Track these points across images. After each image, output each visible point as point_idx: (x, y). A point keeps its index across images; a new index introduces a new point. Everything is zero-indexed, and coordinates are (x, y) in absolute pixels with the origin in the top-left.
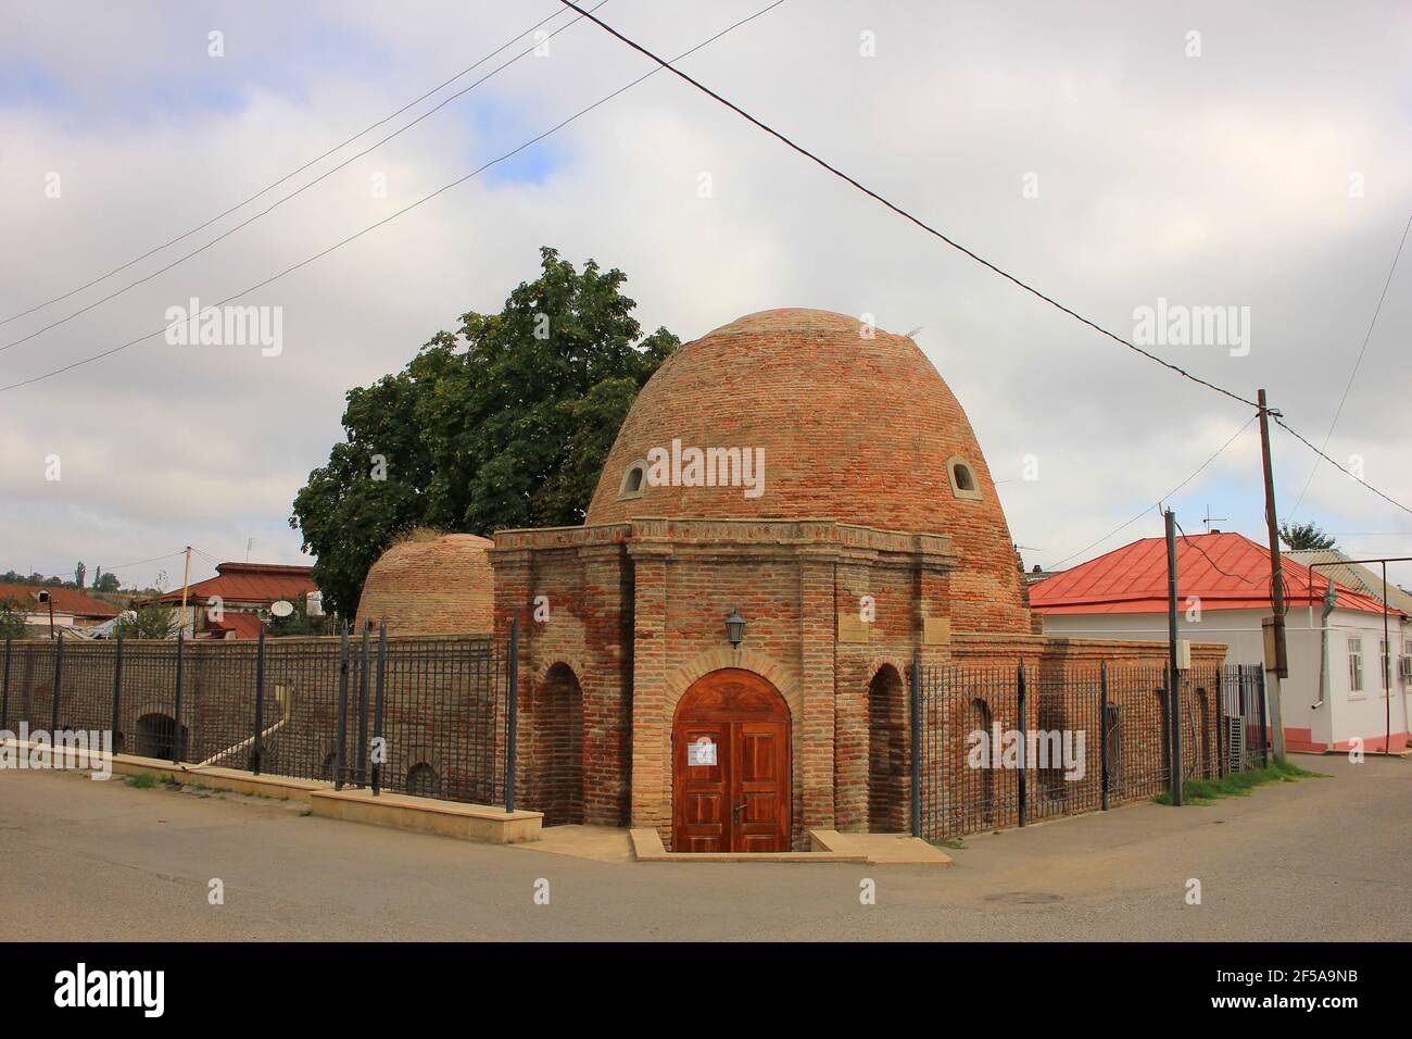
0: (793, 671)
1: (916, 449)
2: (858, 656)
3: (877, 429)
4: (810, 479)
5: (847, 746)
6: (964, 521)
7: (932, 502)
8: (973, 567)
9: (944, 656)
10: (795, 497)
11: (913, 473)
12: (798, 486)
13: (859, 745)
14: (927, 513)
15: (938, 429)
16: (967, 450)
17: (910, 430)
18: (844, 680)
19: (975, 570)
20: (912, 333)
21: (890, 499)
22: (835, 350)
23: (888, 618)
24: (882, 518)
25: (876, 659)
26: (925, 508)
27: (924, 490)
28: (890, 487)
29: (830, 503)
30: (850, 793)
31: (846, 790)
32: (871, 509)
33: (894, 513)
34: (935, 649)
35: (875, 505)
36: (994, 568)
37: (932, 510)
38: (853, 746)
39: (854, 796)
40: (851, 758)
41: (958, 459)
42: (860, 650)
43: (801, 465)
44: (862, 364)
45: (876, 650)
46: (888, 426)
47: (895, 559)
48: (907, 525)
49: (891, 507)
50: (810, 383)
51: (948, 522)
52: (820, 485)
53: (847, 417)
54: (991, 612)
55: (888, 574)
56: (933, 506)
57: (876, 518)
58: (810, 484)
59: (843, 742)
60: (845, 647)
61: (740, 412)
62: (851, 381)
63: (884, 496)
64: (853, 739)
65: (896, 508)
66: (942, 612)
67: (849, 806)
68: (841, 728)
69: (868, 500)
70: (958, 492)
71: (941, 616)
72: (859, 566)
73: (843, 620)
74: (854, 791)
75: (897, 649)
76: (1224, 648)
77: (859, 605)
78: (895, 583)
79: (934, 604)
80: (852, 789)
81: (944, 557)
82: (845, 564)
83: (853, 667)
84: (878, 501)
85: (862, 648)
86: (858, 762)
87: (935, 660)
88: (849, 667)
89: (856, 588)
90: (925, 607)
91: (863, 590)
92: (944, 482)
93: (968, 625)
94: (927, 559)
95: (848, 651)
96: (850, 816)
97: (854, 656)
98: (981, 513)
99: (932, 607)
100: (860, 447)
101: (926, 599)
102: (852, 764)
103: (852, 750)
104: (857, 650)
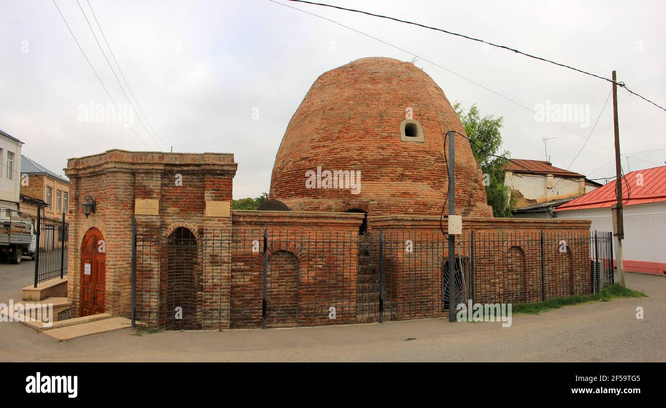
1: (382, 117)
2: (151, 222)
3: (361, 109)
4: (323, 138)
5: (142, 271)
6: (406, 154)
7: (384, 144)
8: (409, 179)
9: (225, 224)
10: (314, 148)
11: (376, 129)
12: (317, 142)
13: (152, 271)
14: (380, 150)
15: (399, 105)
16: (420, 115)
17: (380, 107)
18: (141, 235)
19: (411, 180)
21: (360, 144)
22: (355, 73)
24: (352, 155)
25: (172, 224)
26: (379, 148)
27: (381, 138)
28: (360, 138)
29: (328, 149)
30: (144, 296)
31: (142, 294)
32: (348, 150)
33: (360, 152)
34: (217, 219)
35: (350, 148)
36: (427, 179)
37: (383, 149)
38: (146, 271)
39: (146, 298)
40: (146, 278)
41: (411, 120)
42: (153, 219)
43: (321, 131)
44: (366, 77)
45: (172, 219)
46: (368, 105)
48: (366, 157)
49: (359, 148)
50: (338, 90)
51: (393, 155)
52: (326, 140)
53: (346, 104)
54: (417, 203)
56: (385, 146)
57: (350, 155)
58: (322, 140)
59: (138, 268)
60: (142, 217)
61: (306, 110)
62: (356, 86)
63: (357, 143)
64: (147, 267)
65: (362, 148)
66: (224, 198)
67: (144, 304)
68: (139, 261)
69: (347, 145)
70: (404, 137)
71: (224, 200)
72: (152, 173)
73: (139, 202)
74: (146, 296)
75: (190, 219)
76: (590, 223)
77: (152, 194)
78: (190, 182)
79: (214, 193)
80: (146, 295)
81: (222, 165)
82: (141, 173)
83: (147, 228)
84: (353, 145)
85: (155, 217)
86: (152, 280)
87: (216, 225)
88: (143, 228)
89: (151, 185)
90: (208, 194)
91: (156, 186)
92: (395, 133)
93: (399, 211)
94: (207, 167)
95: (143, 219)
96: (145, 309)
97: (147, 222)
98: (421, 149)
99: (214, 195)
100: (350, 119)
101: (209, 190)
102: (145, 281)
103: (147, 273)
104: (150, 219)
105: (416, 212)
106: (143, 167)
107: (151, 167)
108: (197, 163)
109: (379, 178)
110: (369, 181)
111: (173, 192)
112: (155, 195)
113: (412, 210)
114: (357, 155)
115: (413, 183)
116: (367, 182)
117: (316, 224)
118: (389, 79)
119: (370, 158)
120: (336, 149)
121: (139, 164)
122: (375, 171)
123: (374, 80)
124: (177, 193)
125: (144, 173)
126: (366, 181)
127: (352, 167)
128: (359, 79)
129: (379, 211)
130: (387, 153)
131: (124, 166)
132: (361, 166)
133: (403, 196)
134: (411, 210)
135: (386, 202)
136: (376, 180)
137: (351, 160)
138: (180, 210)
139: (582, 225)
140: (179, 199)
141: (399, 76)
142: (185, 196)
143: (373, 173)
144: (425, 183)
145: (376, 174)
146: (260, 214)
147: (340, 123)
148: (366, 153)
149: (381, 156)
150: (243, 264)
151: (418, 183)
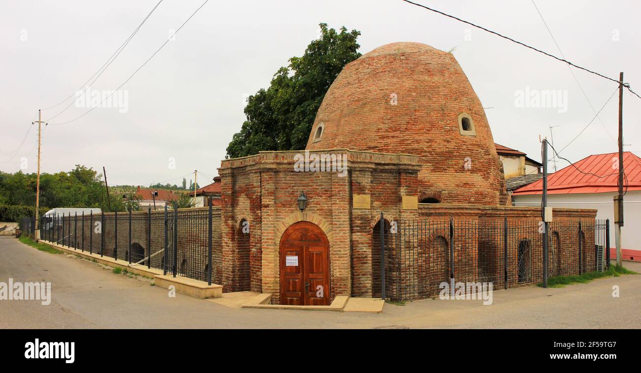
0: (329, 223)
1: (443, 110)
2: (365, 215)
3: (424, 101)
4: (391, 128)
5: (359, 258)
6: (465, 147)
7: (448, 138)
9: (414, 215)
10: (383, 137)
11: (440, 123)
12: (385, 132)
13: (366, 257)
14: (446, 143)
15: (455, 100)
16: (470, 110)
17: (441, 100)
18: (357, 226)
20: (452, 50)
21: (429, 136)
22: (409, 62)
23: (383, 196)
24: (423, 146)
25: (377, 217)
26: (445, 141)
27: (445, 131)
28: (428, 130)
29: (398, 139)
30: (362, 279)
31: (359, 278)
32: (418, 142)
33: (429, 144)
34: (409, 212)
35: (420, 140)
36: (480, 170)
37: (448, 142)
38: (362, 257)
39: (363, 281)
40: (362, 263)
41: (465, 115)
42: (366, 212)
43: (387, 122)
45: (377, 212)
46: (430, 99)
47: (387, 167)
48: (435, 149)
49: (428, 141)
50: (395, 80)
51: (456, 148)
52: (395, 131)
53: (410, 96)
54: (476, 193)
55: (384, 175)
56: (449, 139)
57: (420, 146)
58: (390, 130)
59: (356, 256)
60: (358, 211)
61: (362, 96)
62: (415, 77)
63: (425, 135)
64: (363, 254)
65: (430, 141)
66: (413, 193)
67: (361, 285)
68: (356, 249)
69: (417, 137)
70: (463, 132)
71: (413, 195)
72: (365, 171)
73: (356, 197)
74: (363, 279)
75: (388, 212)
76: (595, 211)
77: (365, 190)
78: (387, 179)
79: (407, 189)
80: (363, 278)
81: (413, 166)
82: (356, 171)
83: (362, 220)
84: (422, 138)
85: (367, 211)
86: (366, 265)
87: (409, 217)
88: (359, 220)
89: (364, 182)
90: (403, 191)
91: (367, 183)
92: (455, 127)
93: (464, 200)
94: (404, 167)
95: (359, 212)
96: (362, 290)
97: (362, 215)
98: (474, 143)
99: (407, 191)
100: (415, 111)
101: (403, 187)
102: (362, 266)
103: (362, 259)
104: (364, 212)
105: (477, 201)
106: (361, 166)
107: (366, 166)
108: (393, 162)
109: (447, 170)
110: (438, 172)
111: (376, 188)
112: (367, 191)
113: (474, 199)
114: (427, 147)
115: (471, 174)
116: (437, 173)
118: (440, 72)
119: (438, 150)
120: (406, 140)
121: (357, 162)
122: (443, 163)
123: (429, 72)
124: (379, 189)
125: (359, 171)
126: (436, 172)
127: (424, 158)
128: (415, 69)
129: (450, 200)
130: (451, 146)
132: (431, 158)
133: (465, 186)
134: (473, 199)
135: (455, 192)
136: (444, 171)
137: (422, 152)
138: (382, 204)
139: (592, 214)
140: (381, 194)
141: (448, 69)
142: (385, 192)
143: (442, 165)
144: (479, 175)
145: (444, 165)
146: (430, 207)
147: (407, 114)
148: (434, 145)
149: (447, 149)
151: (474, 174)
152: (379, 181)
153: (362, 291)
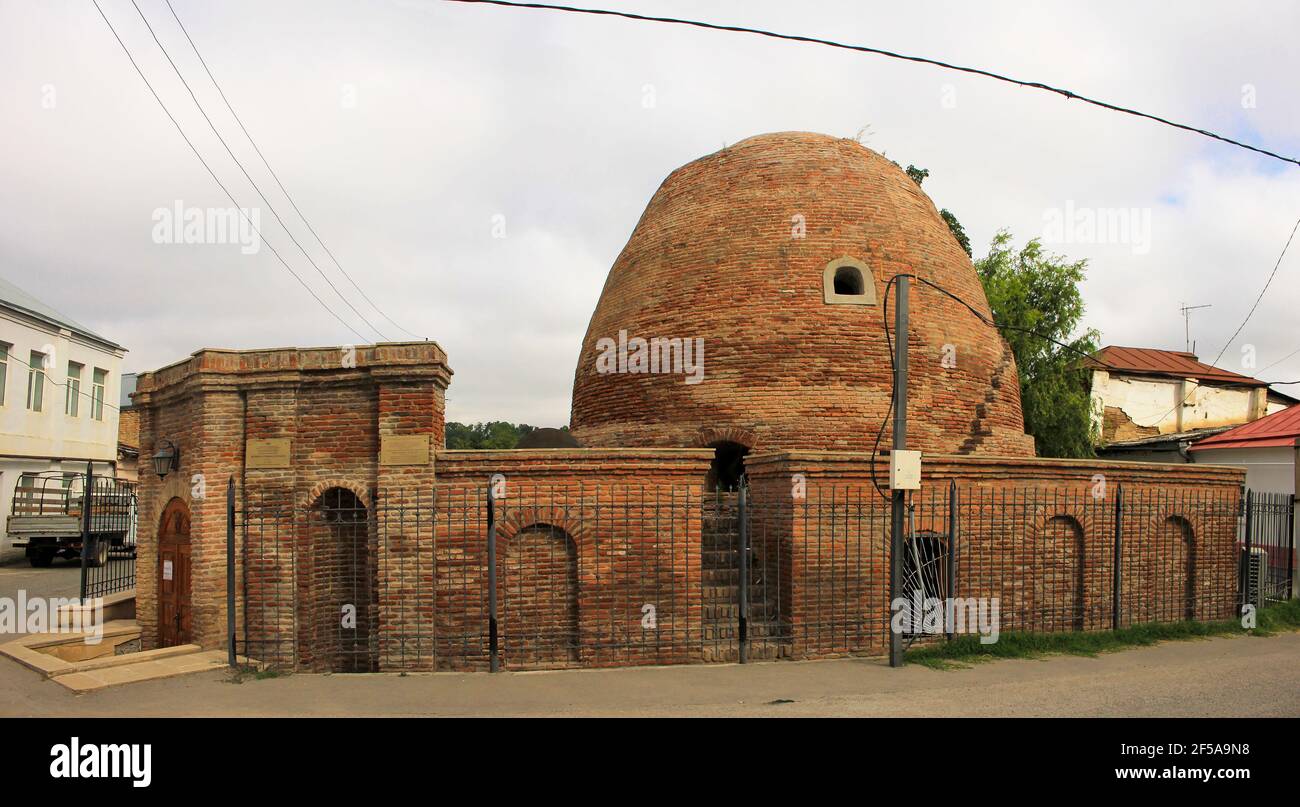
1: (783, 255)
2: (276, 481)
3: (740, 241)
4: (664, 304)
5: (260, 570)
6: (834, 329)
7: (788, 312)
8: (841, 380)
9: (418, 477)
11: (773, 281)
13: (280, 568)
14: (779, 324)
15: (822, 231)
16: (869, 250)
17: (780, 236)
18: (257, 505)
19: (844, 383)
21: (737, 313)
22: (730, 167)
23: (337, 440)
24: (722, 335)
25: (318, 483)
26: (777, 319)
27: (783, 299)
28: (739, 300)
31: (262, 611)
32: (713, 326)
33: (737, 328)
34: (401, 470)
35: (718, 322)
36: (880, 379)
37: (786, 320)
38: (268, 569)
39: (269, 617)
40: (267, 581)
41: (849, 261)
42: (279, 475)
43: (659, 292)
44: (753, 176)
45: (318, 473)
46: (754, 233)
48: (750, 339)
49: (735, 322)
50: (695, 206)
51: (807, 332)
52: (670, 309)
53: (711, 233)
54: (856, 428)
56: (790, 315)
57: (715, 335)
58: (663, 309)
59: (254, 565)
60: (258, 473)
62: (733, 196)
63: (730, 311)
64: (270, 562)
65: (741, 321)
67: (265, 626)
68: (252, 552)
69: (713, 317)
70: (833, 298)
71: (416, 432)
72: (279, 390)
73: (254, 446)
74: (271, 613)
75: (352, 471)
77: (279, 430)
78: (351, 401)
79: (397, 420)
80: (269, 611)
82: (256, 391)
83: (269, 492)
84: (722, 316)
85: (282, 472)
86: (280, 585)
87: (401, 481)
88: (262, 492)
89: (275, 413)
90: (385, 425)
91: (284, 414)
92: (812, 288)
93: (815, 444)
95: (262, 476)
96: (269, 636)
97: (269, 481)
98: (868, 319)
99: (396, 424)
100: (718, 262)
101: (387, 416)
102: (269, 587)
103: (270, 573)
104: (274, 475)
105: (854, 446)
106: (261, 379)
107: (276, 379)
109: (777, 381)
110: (755, 385)
111: (319, 424)
112: (283, 431)
113: (846, 442)
114: (731, 336)
115: (849, 388)
116: (750, 388)
117: (609, 472)
118: (801, 177)
119: (756, 340)
120: (688, 324)
121: (251, 374)
122: (769, 366)
123: (769, 181)
124: (326, 424)
125: (263, 390)
126: (749, 386)
127: (721, 358)
128: (738, 180)
129: (773, 444)
130: (798, 327)
131: (222, 380)
132: (740, 357)
133: (827, 414)
134: (841, 442)
135: (790, 427)
136: (769, 383)
137: (717, 346)
138: (332, 456)
140: (330, 435)
141: (824, 170)
142: (342, 430)
143: (766, 371)
144: (877, 388)
145: (771, 371)
147: (698, 272)
148: (748, 329)
149: (782, 336)
150: (461, 551)
151: (857, 388)
152: (325, 407)
153: (268, 639)
